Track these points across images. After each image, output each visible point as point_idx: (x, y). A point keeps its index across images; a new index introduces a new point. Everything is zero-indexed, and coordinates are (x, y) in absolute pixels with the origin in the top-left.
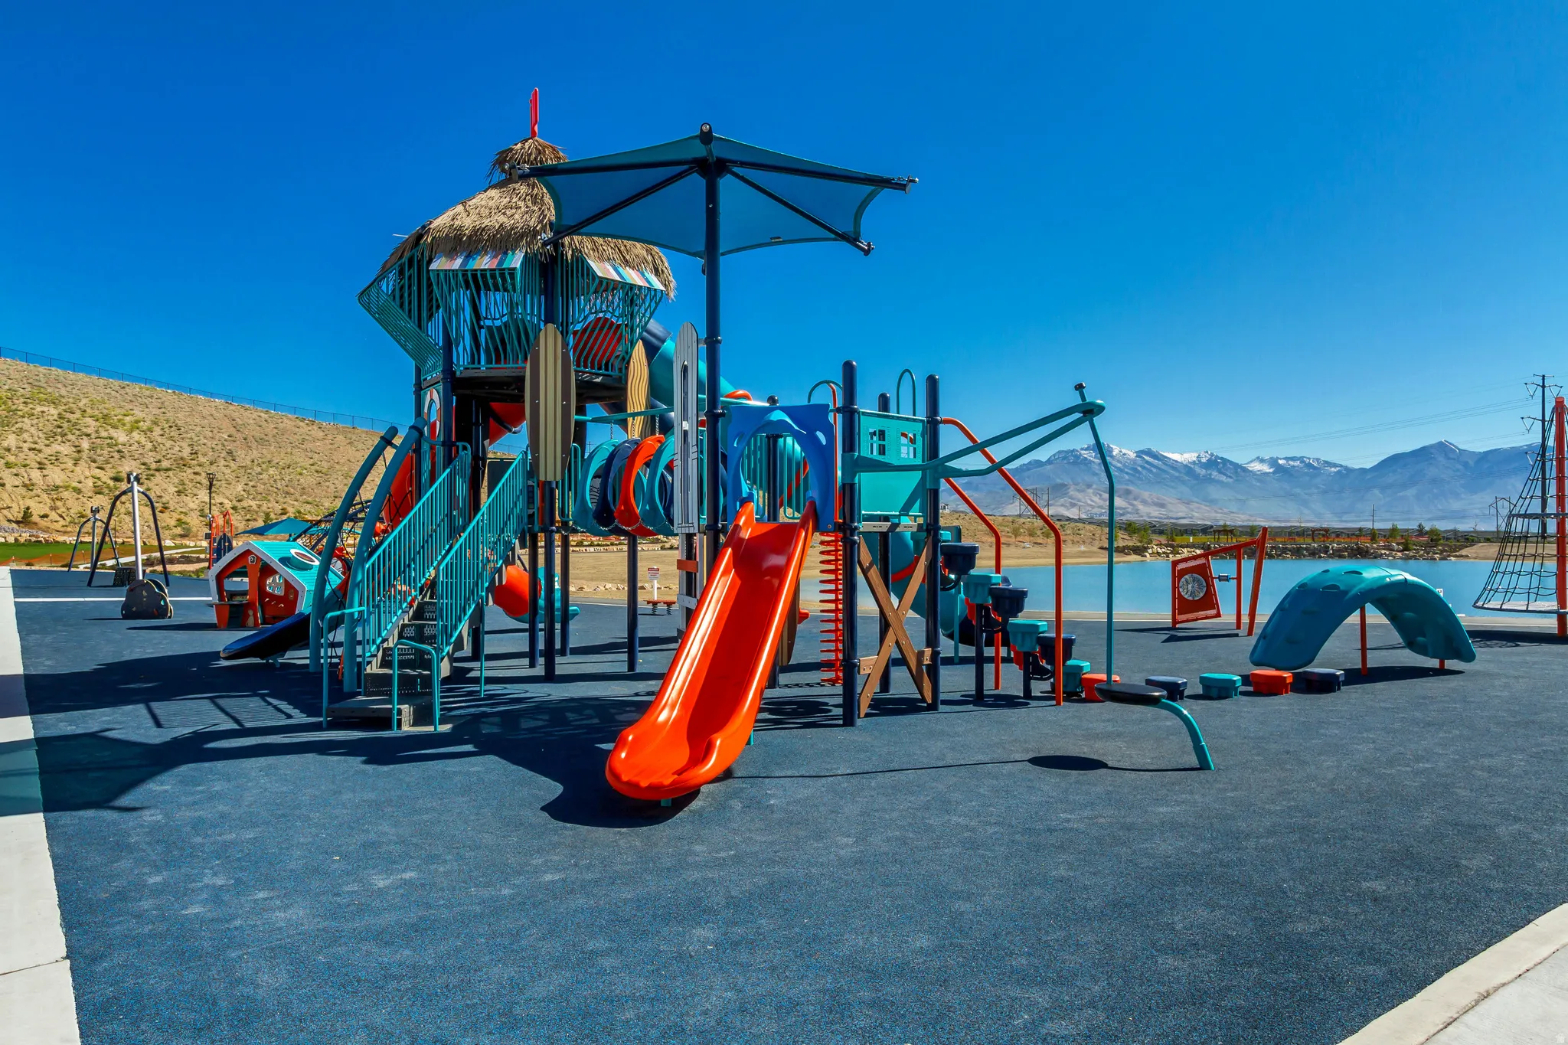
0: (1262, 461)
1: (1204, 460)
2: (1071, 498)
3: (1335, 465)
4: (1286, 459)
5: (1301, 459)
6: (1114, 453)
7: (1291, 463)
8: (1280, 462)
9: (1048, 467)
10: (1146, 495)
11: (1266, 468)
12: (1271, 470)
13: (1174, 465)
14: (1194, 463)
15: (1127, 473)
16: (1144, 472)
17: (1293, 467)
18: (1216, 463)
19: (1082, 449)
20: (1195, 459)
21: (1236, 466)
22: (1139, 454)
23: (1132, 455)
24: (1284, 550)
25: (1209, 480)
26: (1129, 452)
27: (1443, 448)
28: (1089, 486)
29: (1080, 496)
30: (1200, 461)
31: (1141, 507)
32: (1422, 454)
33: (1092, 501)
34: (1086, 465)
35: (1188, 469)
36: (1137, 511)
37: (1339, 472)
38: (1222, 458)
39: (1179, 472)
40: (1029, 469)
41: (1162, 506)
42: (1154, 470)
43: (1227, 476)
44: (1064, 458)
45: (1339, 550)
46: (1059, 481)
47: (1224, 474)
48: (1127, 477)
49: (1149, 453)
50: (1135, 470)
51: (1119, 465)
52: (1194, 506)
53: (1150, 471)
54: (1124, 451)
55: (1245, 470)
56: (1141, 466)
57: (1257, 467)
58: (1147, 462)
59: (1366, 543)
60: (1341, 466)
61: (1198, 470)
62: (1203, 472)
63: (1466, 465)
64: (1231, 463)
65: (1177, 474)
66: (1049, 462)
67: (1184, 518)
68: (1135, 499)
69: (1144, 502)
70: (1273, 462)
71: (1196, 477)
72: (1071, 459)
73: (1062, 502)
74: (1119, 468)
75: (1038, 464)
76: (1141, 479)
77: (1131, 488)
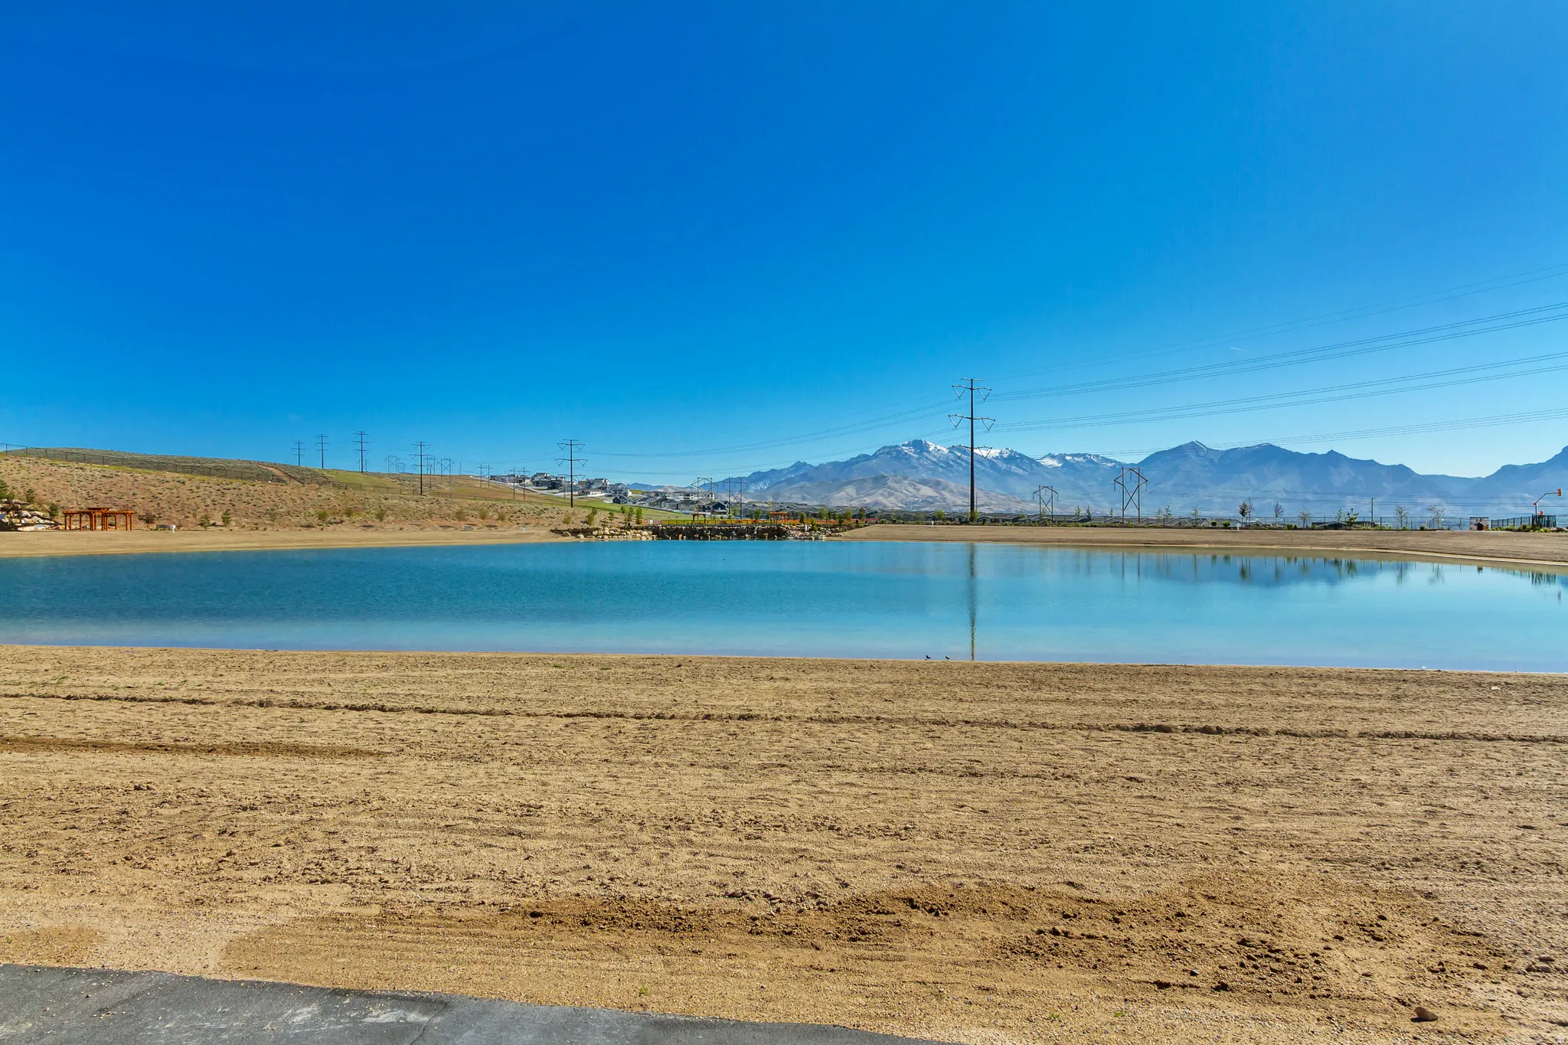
0: (1053, 457)
1: (1005, 456)
2: (889, 488)
3: (1111, 461)
4: (1073, 455)
5: (1084, 456)
6: (931, 449)
7: (1076, 459)
8: (1067, 458)
9: (874, 461)
11: (1055, 463)
12: (1060, 465)
14: (997, 458)
15: (942, 467)
16: (955, 466)
17: (1078, 462)
18: (1014, 458)
19: (903, 445)
20: (997, 454)
21: (1032, 461)
22: (952, 449)
23: (946, 451)
25: (1009, 473)
26: (944, 450)
27: (1194, 447)
28: (906, 478)
29: (896, 486)
30: (1002, 456)
31: (947, 495)
32: (1179, 451)
33: (908, 491)
34: (906, 459)
35: (993, 463)
36: (944, 500)
37: (1114, 467)
38: (1020, 454)
39: (985, 466)
40: (857, 462)
42: (964, 464)
43: (1024, 470)
44: (888, 453)
46: (881, 473)
47: (1021, 468)
48: (941, 470)
50: (947, 463)
51: (934, 460)
52: (993, 495)
53: (960, 465)
54: (938, 447)
55: (1038, 464)
56: (951, 460)
57: (1049, 462)
58: (959, 458)
60: (1115, 462)
61: (1000, 464)
62: (1003, 466)
63: (1212, 461)
64: (1028, 458)
65: (983, 468)
66: (875, 456)
68: (944, 489)
69: (951, 491)
70: (1061, 457)
71: (999, 470)
72: (893, 453)
73: (881, 491)
74: (934, 463)
75: (866, 458)
76: (952, 472)
77: (940, 479)
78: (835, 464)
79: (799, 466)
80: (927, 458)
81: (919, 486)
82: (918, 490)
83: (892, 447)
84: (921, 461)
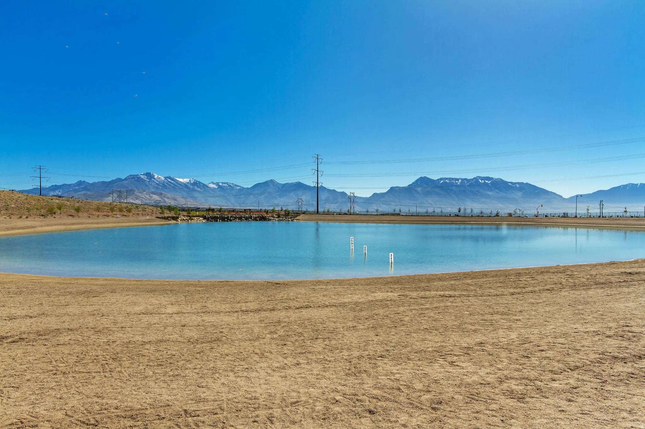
0: (213, 183)
1: (192, 182)
2: (136, 195)
3: (239, 186)
4: (222, 183)
5: (227, 183)
6: (155, 177)
7: (224, 185)
8: (220, 184)
9: (125, 182)
10: (169, 195)
11: (215, 186)
12: (217, 187)
13: (180, 184)
14: (188, 183)
16: (168, 186)
17: (225, 186)
18: (196, 184)
19: (141, 175)
20: (188, 181)
21: (204, 185)
22: (166, 178)
23: (163, 179)
24: (235, 218)
25: (194, 190)
26: (162, 177)
27: (272, 181)
28: (144, 191)
29: (140, 194)
30: (190, 182)
31: (166, 200)
32: (266, 183)
33: (145, 197)
34: (143, 181)
35: (186, 185)
36: (165, 202)
37: (240, 188)
38: (199, 182)
39: (183, 186)
40: (116, 182)
41: (176, 200)
42: (172, 185)
43: (201, 189)
44: (133, 178)
45: (256, 218)
46: (130, 188)
47: (200, 188)
48: (160, 187)
49: (170, 178)
50: (164, 184)
51: (157, 182)
52: (188, 200)
53: (170, 185)
54: (159, 176)
55: (207, 186)
56: (167, 183)
57: (212, 186)
58: (169, 182)
59: (265, 215)
60: (241, 187)
61: (189, 185)
62: (192, 187)
63: (279, 187)
64: (203, 184)
65: (181, 187)
66: (126, 179)
67: (184, 205)
68: (164, 197)
69: (168, 198)
70: (217, 184)
71: (189, 188)
72: (136, 179)
73: (132, 197)
74: (157, 184)
75: (120, 180)
76: (167, 189)
77: (162, 192)
78: (103, 183)
79: (80, 183)
80: (153, 181)
81: (151, 195)
82: (151, 197)
83: (134, 175)
84: (151, 183)
